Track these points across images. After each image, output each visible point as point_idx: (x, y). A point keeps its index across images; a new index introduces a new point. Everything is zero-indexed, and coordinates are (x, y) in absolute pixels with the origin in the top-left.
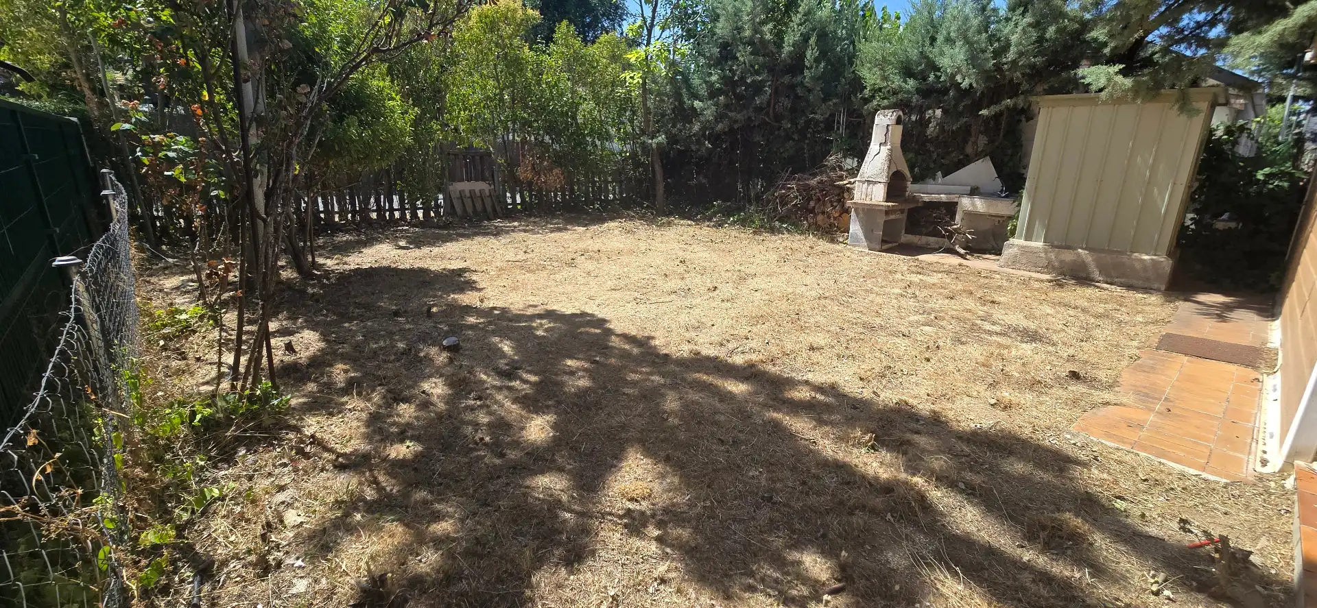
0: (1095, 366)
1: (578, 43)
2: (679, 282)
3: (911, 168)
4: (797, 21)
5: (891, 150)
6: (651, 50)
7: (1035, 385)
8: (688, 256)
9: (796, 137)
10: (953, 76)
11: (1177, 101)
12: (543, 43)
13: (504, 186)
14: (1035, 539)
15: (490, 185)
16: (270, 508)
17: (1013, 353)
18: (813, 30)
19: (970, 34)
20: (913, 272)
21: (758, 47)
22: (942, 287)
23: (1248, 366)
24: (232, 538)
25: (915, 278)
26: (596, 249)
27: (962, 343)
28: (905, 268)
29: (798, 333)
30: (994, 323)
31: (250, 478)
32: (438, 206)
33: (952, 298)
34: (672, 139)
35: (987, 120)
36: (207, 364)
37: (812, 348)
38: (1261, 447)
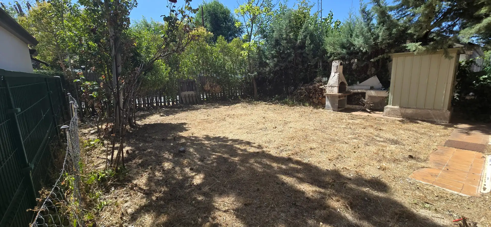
0: (419, 153)
1: (225, 42)
2: (263, 125)
3: (347, 81)
4: (302, 31)
5: (339, 74)
6: (251, 43)
7: (395, 161)
8: (266, 115)
9: (304, 71)
10: (359, 48)
11: (444, 54)
12: (213, 43)
13: (200, 92)
14: (394, 218)
15: (195, 92)
16: (123, 208)
17: (388, 149)
18: (308, 34)
19: (364, 33)
20: (350, 119)
21: (289, 41)
22: (361, 125)
23: (480, 152)
24: (111, 219)
25: (351, 121)
26: (233, 114)
27: (368, 146)
28: (347, 118)
29: (306, 143)
30: (380, 138)
31: (116, 198)
32: (177, 100)
33: (365, 128)
34: (259, 73)
35: (374, 63)
36: (101, 159)
37: (311, 149)
38: (484, 183)
